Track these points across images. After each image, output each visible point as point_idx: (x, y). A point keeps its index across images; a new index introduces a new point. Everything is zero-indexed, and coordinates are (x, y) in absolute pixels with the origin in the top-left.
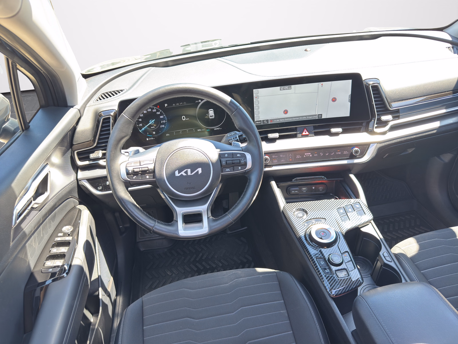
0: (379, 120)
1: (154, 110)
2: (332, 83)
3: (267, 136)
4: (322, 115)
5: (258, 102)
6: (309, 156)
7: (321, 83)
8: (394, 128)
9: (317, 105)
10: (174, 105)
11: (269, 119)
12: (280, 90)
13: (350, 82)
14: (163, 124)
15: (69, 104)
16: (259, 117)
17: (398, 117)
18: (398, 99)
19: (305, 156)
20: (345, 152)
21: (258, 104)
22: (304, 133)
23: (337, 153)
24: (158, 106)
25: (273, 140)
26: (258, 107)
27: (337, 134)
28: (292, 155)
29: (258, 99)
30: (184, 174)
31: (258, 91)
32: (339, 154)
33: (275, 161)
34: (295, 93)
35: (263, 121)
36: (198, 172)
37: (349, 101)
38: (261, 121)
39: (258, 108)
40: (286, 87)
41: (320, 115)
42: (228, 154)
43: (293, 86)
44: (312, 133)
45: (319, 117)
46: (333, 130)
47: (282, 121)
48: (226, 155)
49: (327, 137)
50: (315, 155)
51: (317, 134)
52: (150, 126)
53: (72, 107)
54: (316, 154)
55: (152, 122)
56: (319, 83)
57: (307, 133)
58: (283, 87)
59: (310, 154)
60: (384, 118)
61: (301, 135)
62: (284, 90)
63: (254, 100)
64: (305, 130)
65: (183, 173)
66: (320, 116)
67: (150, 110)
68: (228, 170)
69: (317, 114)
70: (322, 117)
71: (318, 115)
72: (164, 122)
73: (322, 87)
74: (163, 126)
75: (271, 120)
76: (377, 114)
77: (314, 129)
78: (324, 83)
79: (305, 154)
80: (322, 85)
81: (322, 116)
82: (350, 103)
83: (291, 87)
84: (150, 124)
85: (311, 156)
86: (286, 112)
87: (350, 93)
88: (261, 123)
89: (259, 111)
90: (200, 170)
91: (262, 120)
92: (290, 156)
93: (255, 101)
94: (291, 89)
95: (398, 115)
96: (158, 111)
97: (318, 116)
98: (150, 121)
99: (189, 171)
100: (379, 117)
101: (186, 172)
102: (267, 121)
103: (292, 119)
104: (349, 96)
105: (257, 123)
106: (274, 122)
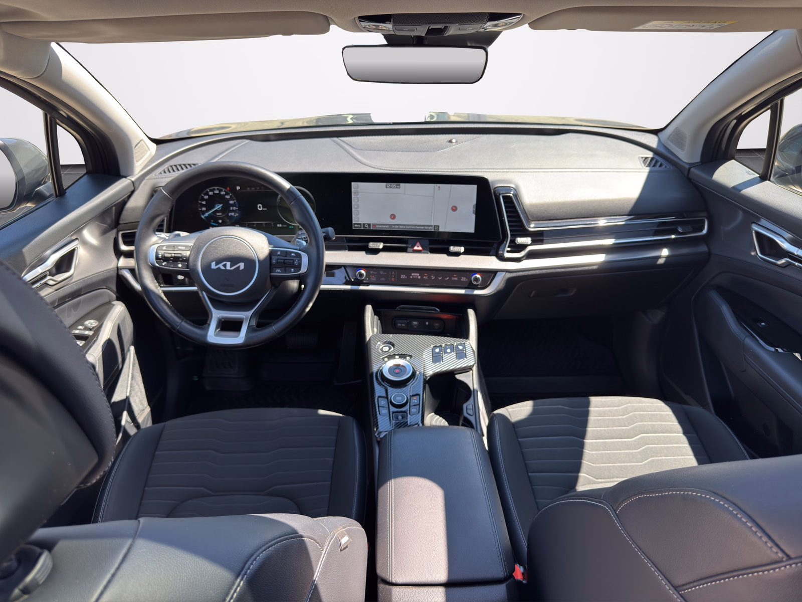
0: (513, 242)
1: (223, 193)
2: (451, 187)
3: (368, 246)
4: (438, 226)
5: (358, 199)
6: (417, 277)
7: (438, 185)
8: (532, 255)
9: (433, 213)
10: (248, 189)
11: (371, 223)
12: (386, 187)
13: (475, 187)
14: (233, 211)
15: (122, 173)
16: (358, 218)
17: (541, 242)
18: (543, 217)
19: (411, 277)
20: (464, 279)
21: (358, 202)
22: (416, 248)
23: (453, 279)
24: (228, 189)
25: (375, 251)
26: (358, 205)
27: (457, 254)
28: (395, 272)
29: (358, 195)
30: (223, 268)
31: (358, 185)
32: (455, 280)
33: (373, 279)
34: (404, 194)
35: (364, 224)
36: (239, 267)
37: (473, 213)
38: (360, 224)
39: (358, 208)
40: (394, 185)
41: (436, 226)
42: (281, 251)
43: (402, 185)
44: (427, 250)
45: (435, 229)
46: (453, 249)
47: (387, 228)
48: (279, 253)
49: (445, 256)
50: (424, 277)
51: (433, 251)
52: (217, 211)
53: (125, 177)
54: (426, 276)
55: (218, 207)
56: (435, 185)
57: (420, 248)
58: (389, 184)
59: (418, 275)
60: (520, 240)
61: (411, 250)
62: (391, 188)
63: (353, 196)
64: (418, 244)
65: (221, 266)
66: (437, 228)
67: (217, 192)
68: (278, 271)
69: (432, 224)
70: (438, 230)
71: (434, 226)
72: (234, 208)
73: (439, 190)
74: (233, 214)
75: (374, 225)
76: (511, 235)
77: (430, 244)
78: (442, 186)
79: (413, 274)
80: (439, 187)
81: (439, 228)
82: (474, 216)
83: (399, 185)
84: (216, 210)
85: (419, 277)
86: (393, 217)
87: (475, 202)
88: (361, 227)
89: (358, 211)
90: (242, 266)
91: (362, 223)
92: (393, 275)
94: (400, 188)
95: (541, 238)
96: (227, 194)
98: (217, 205)
99: (228, 264)
100: (514, 238)
101: (225, 266)
102: (369, 225)
103: (400, 227)
104: (474, 205)
105: (356, 226)
106: (378, 228)
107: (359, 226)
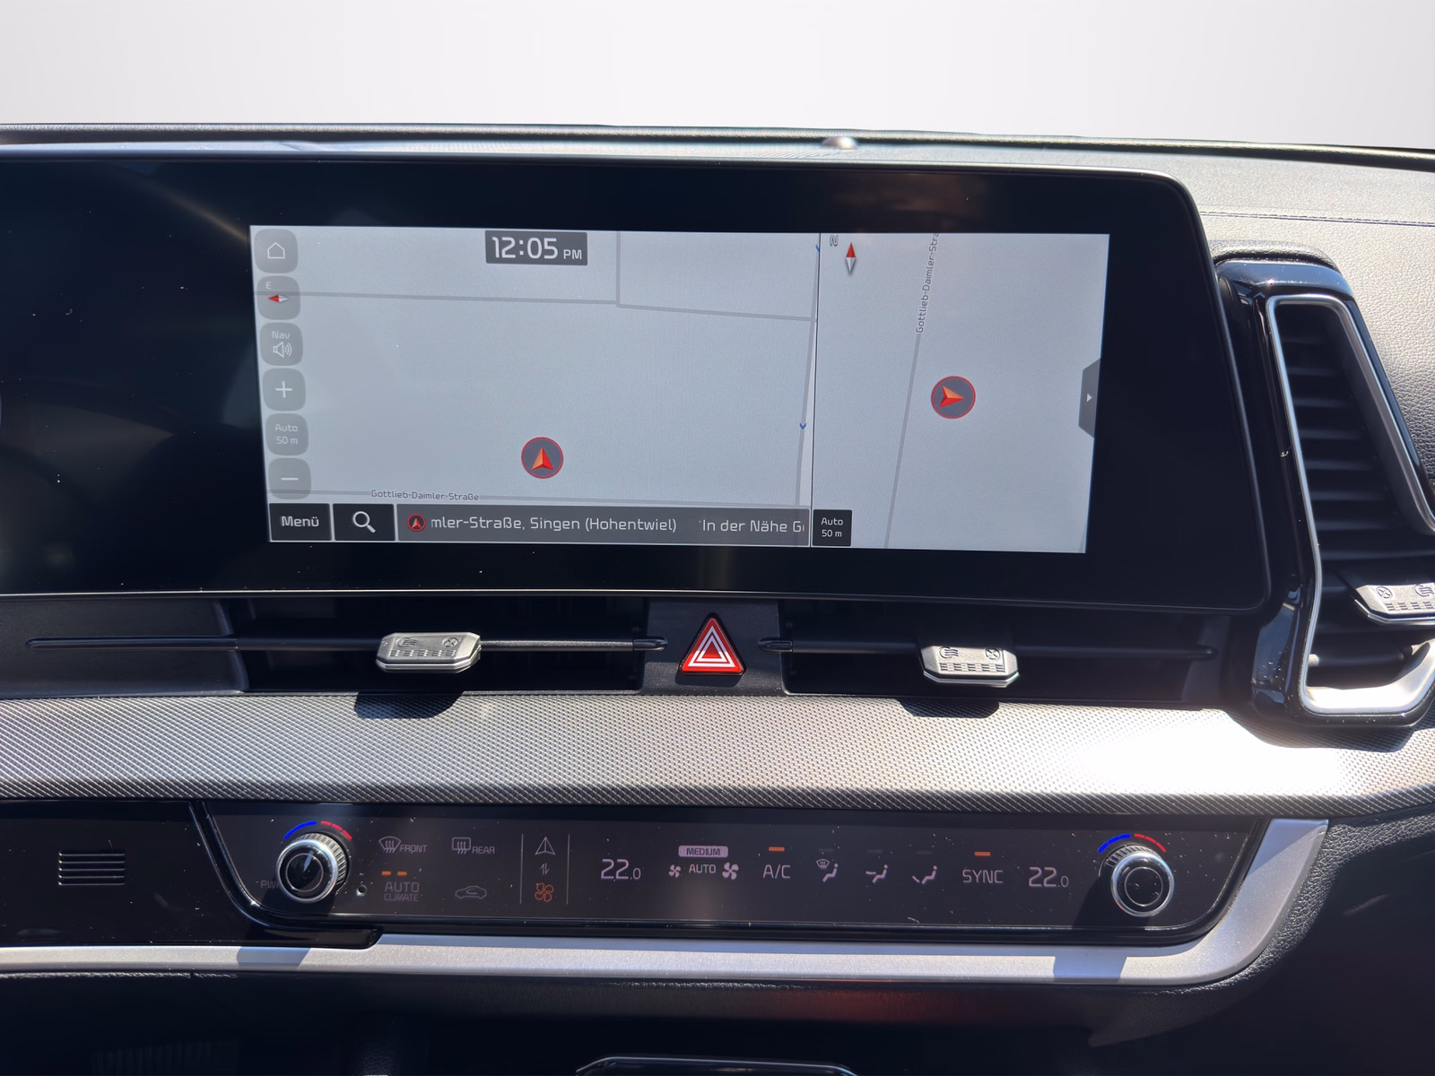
2: (934, 246)
3: (372, 654)
4: (847, 515)
5: (296, 338)
6: (712, 868)
7: (845, 239)
9: (809, 429)
11: (395, 502)
12: (491, 258)
13: (1093, 250)
16: (303, 470)
19: (675, 871)
20: (1042, 877)
21: (297, 356)
22: (698, 660)
23: (971, 875)
25: (423, 693)
26: (297, 381)
27: (973, 698)
28: (557, 842)
29: (294, 312)
31: (293, 246)
32: (982, 887)
33: (401, 892)
34: (617, 303)
35: (344, 511)
37: (1083, 424)
38: (321, 510)
39: (298, 398)
40: (545, 240)
41: (830, 514)
43: (599, 241)
44: (767, 669)
45: (826, 533)
46: (948, 661)
47: (507, 531)
49: (890, 712)
50: (768, 871)
51: (807, 677)
54: (776, 860)
56: (826, 237)
58: (509, 238)
59: (724, 852)
60: (1384, 600)
62: (525, 260)
63: (261, 321)
66: (835, 528)
69: (804, 503)
70: (847, 538)
71: (819, 514)
73: (851, 272)
75: (418, 515)
76: (1328, 565)
77: (787, 635)
78: (870, 243)
79: (683, 851)
80: (851, 253)
81: (847, 528)
82: (1087, 442)
83: (583, 245)
86: (543, 457)
87: (1091, 350)
88: (324, 530)
89: (301, 424)
91: (331, 500)
92: (544, 858)
93: (267, 327)
94: (583, 261)
97: (818, 528)
102: (381, 514)
103: (590, 523)
104: (1086, 372)
105: (287, 521)
106: (444, 531)
107: (313, 523)
